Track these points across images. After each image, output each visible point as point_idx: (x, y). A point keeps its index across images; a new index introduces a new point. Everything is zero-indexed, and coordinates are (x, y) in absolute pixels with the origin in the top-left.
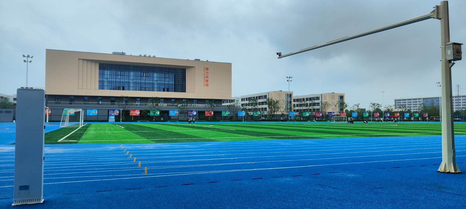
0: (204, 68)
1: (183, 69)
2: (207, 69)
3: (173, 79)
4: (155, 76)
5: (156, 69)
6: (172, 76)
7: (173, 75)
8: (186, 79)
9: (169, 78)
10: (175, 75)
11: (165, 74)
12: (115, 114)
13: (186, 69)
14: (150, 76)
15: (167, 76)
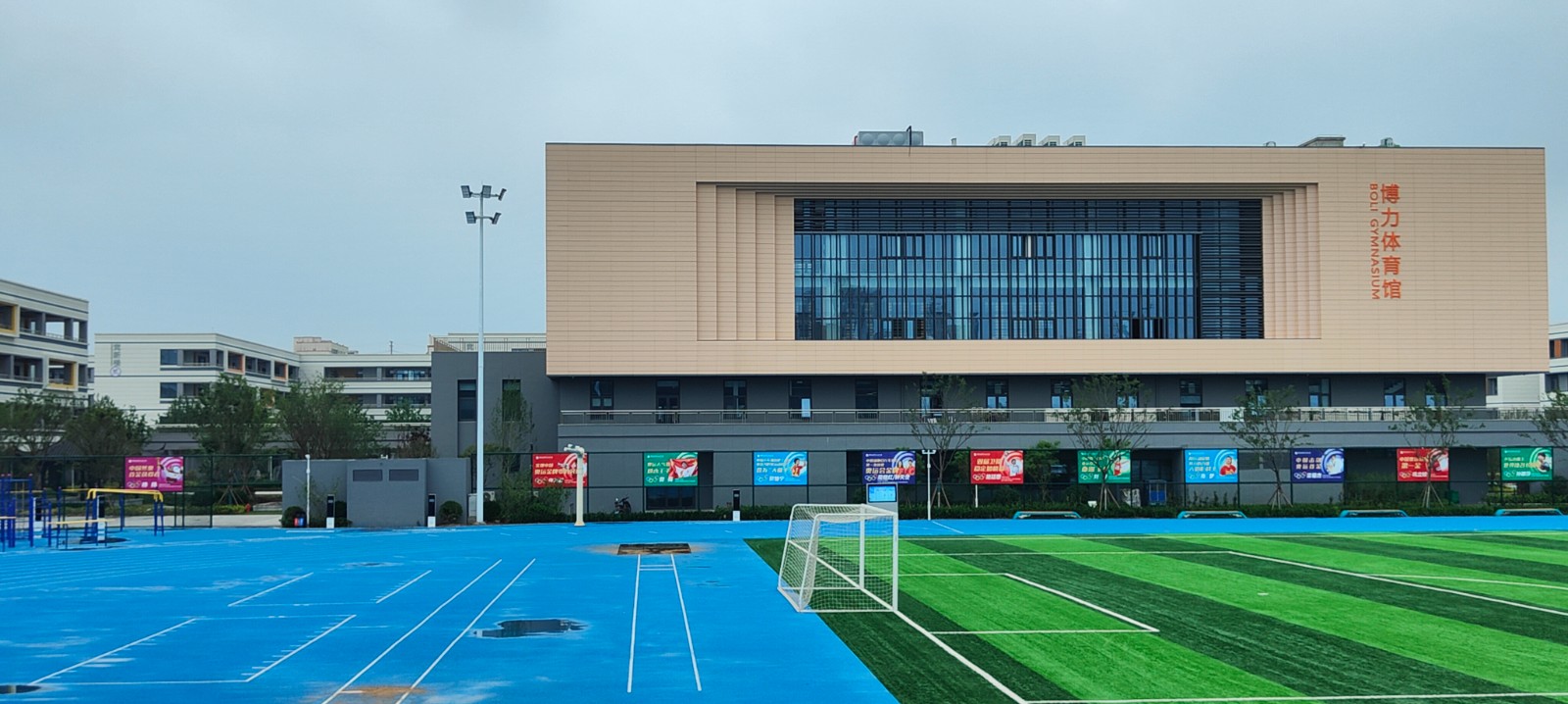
0: (1374, 186)
1: (1241, 202)
2: (1392, 193)
3: (1190, 263)
4: (1088, 255)
5: (1091, 213)
6: (1181, 244)
7: (1189, 239)
8: (1261, 260)
9: (1165, 257)
10: (1197, 239)
11: (1139, 237)
12: (897, 477)
13: (1259, 202)
14: (1059, 254)
15: (1154, 246)
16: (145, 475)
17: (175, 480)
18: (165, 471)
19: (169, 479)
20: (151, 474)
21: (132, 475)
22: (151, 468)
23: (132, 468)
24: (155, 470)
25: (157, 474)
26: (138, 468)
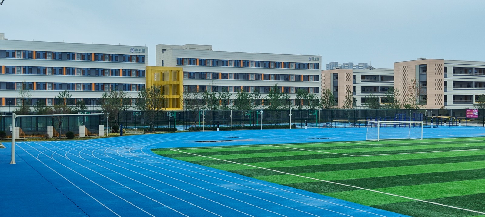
16: (470, 114)
17: (476, 115)
18: (474, 113)
19: (475, 115)
20: (471, 114)
21: (467, 114)
22: (471, 112)
23: (467, 112)
24: (472, 113)
25: (472, 114)
26: (469, 112)
